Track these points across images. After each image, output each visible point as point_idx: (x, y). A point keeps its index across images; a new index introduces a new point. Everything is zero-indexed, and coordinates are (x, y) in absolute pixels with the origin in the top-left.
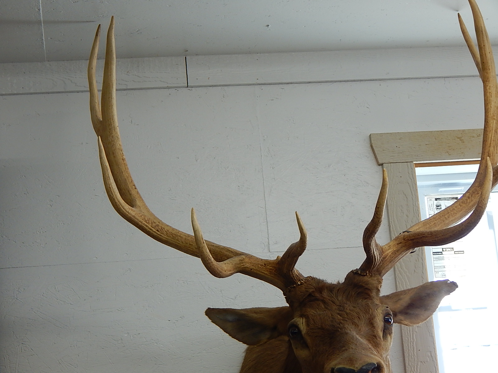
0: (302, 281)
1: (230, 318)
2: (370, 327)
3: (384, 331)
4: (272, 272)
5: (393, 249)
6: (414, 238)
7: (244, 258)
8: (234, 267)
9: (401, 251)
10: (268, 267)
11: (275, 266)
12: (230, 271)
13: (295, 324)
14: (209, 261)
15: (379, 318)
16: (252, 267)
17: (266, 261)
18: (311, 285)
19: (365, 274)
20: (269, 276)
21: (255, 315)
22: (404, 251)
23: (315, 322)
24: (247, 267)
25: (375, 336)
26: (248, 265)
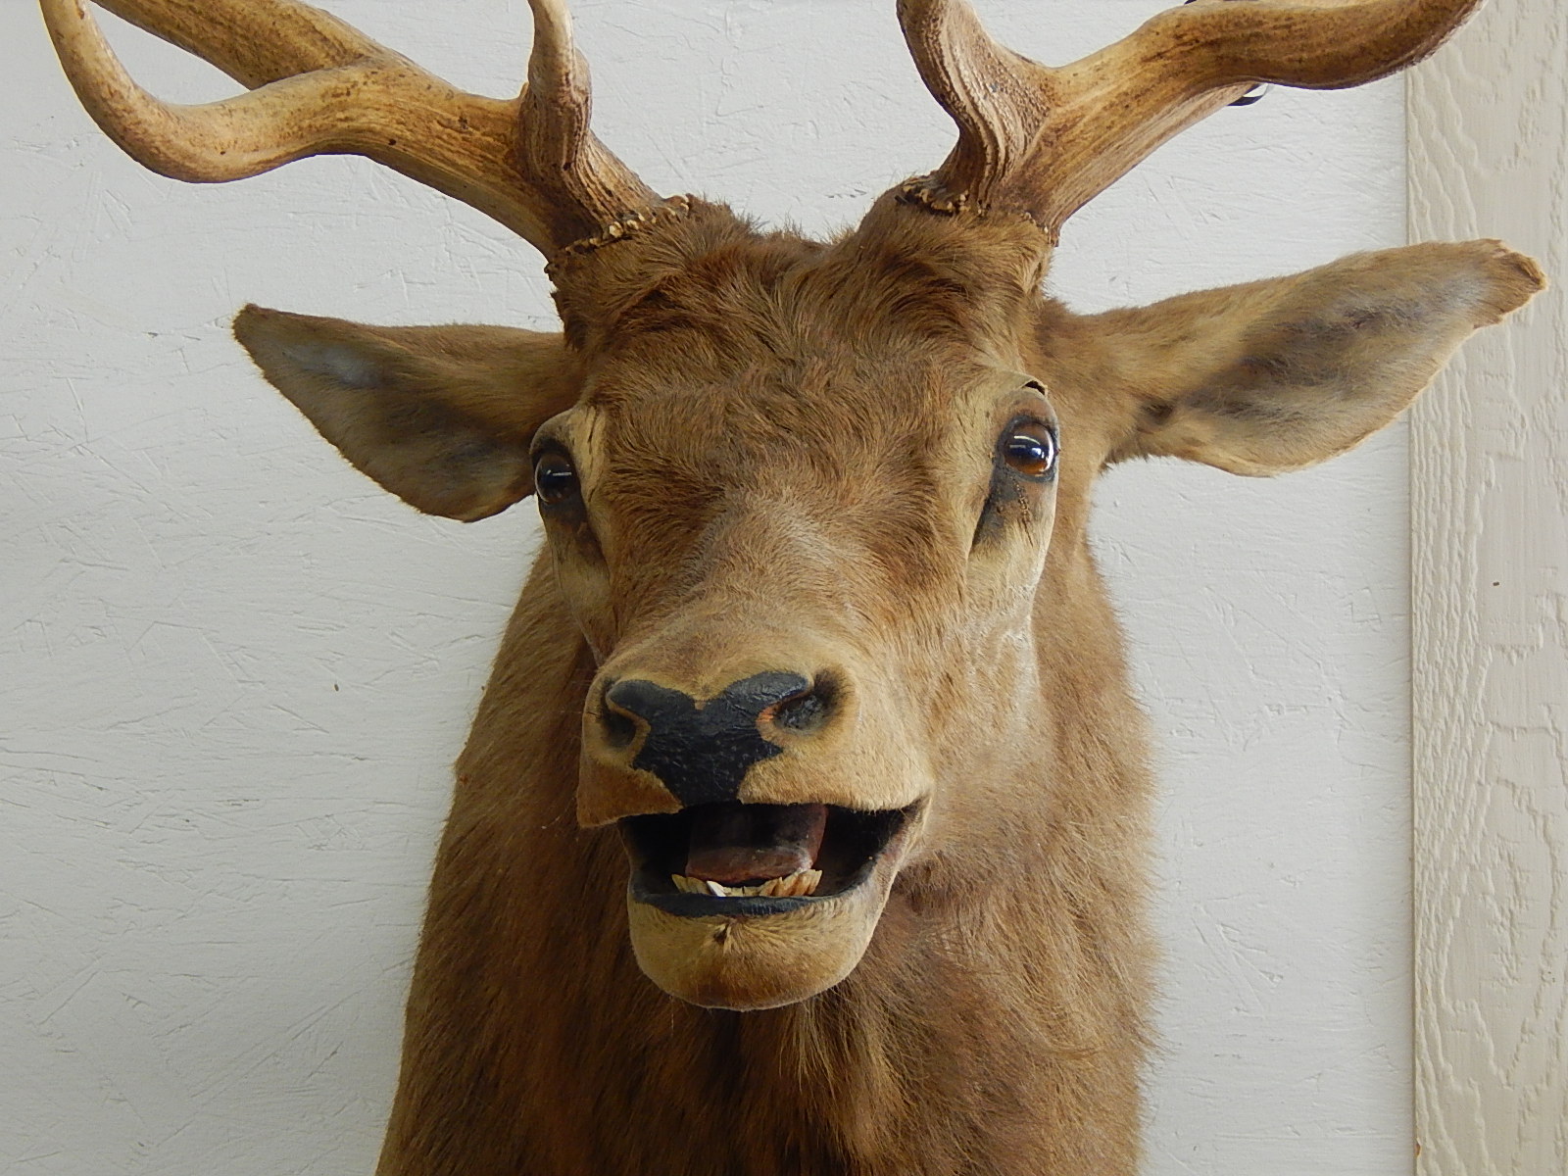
0: (630, 222)
1: (345, 366)
2: (907, 484)
3: (989, 504)
4: (493, 162)
5: (1119, 87)
6: (1219, 36)
7: (355, 84)
8: (287, 130)
9: (1159, 97)
10: (477, 134)
11: (508, 133)
12: (257, 150)
13: (559, 436)
14: (114, 105)
15: (967, 438)
16: (395, 130)
17: (468, 106)
18: (671, 243)
19: (950, 206)
20: (480, 179)
21: (448, 367)
22: (1174, 97)
23: (641, 441)
24: (371, 131)
25: (925, 532)
26: (374, 119)
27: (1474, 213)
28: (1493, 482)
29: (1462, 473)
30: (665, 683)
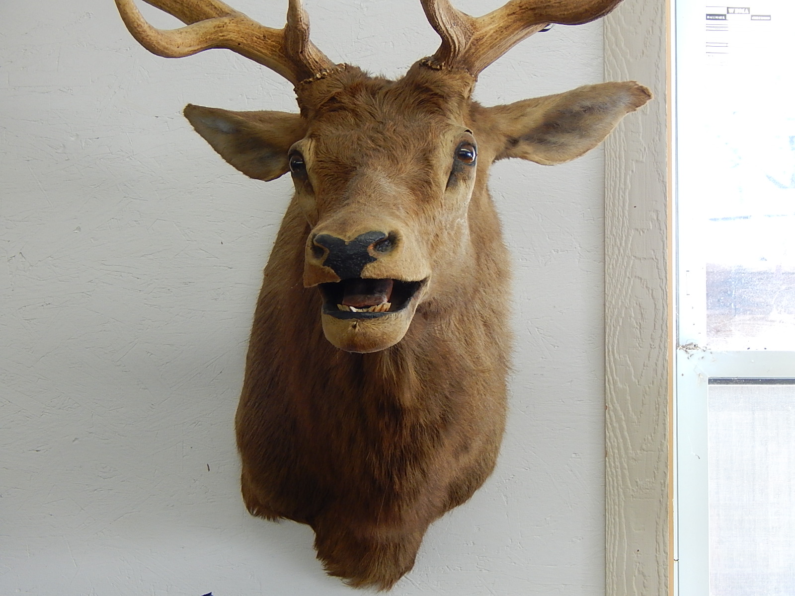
0: (324, 73)
1: (223, 126)
2: (423, 166)
3: (452, 173)
4: (275, 51)
5: (499, 24)
6: (535, 6)
7: (226, 23)
8: (201, 39)
9: (513, 28)
10: (270, 41)
11: (280, 41)
12: (190, 46)
13: (298, 149)
14: (139, 29)
15: (444, 149)
16: (240, 40)
17: (266, 31)
18: (338, 80)
19: (438, 67)
20: (270, 57)
21: (260, 126)
22: (519, 28)
23: (327, 150)
24: (231, 40)
25: (429, 183)
26: (232, 36)
27: (628, 75)
28: (634, 170)
29: (623, 167)
30: (335, 235)
